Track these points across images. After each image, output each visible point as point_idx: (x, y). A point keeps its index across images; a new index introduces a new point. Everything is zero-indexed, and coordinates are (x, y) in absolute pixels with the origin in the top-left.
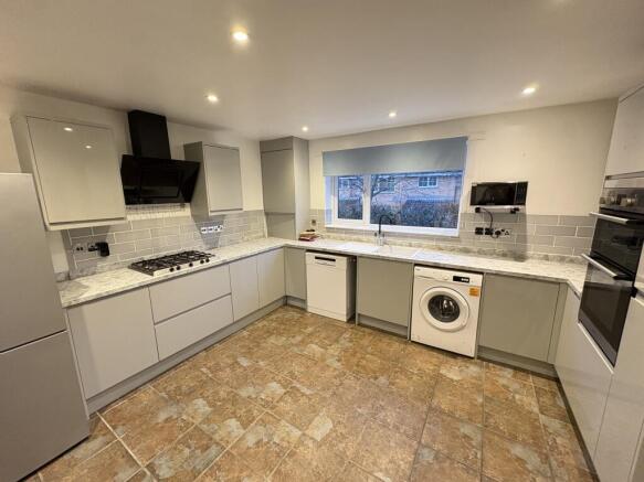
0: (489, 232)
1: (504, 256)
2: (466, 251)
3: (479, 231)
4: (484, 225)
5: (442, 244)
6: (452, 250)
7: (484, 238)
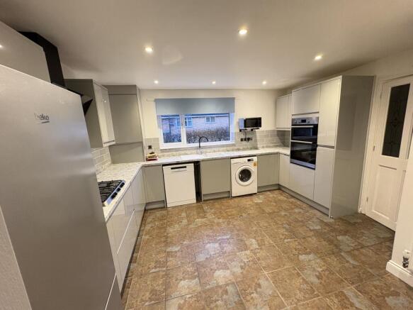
0: (245, 140)
1: (251, 149)
2: (239, 150)
3: (242, 140)
4: (244, 137)
5: (228, 148)
6: (233, 150)
7: (244, 143)
